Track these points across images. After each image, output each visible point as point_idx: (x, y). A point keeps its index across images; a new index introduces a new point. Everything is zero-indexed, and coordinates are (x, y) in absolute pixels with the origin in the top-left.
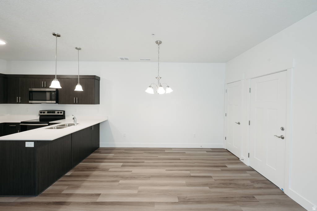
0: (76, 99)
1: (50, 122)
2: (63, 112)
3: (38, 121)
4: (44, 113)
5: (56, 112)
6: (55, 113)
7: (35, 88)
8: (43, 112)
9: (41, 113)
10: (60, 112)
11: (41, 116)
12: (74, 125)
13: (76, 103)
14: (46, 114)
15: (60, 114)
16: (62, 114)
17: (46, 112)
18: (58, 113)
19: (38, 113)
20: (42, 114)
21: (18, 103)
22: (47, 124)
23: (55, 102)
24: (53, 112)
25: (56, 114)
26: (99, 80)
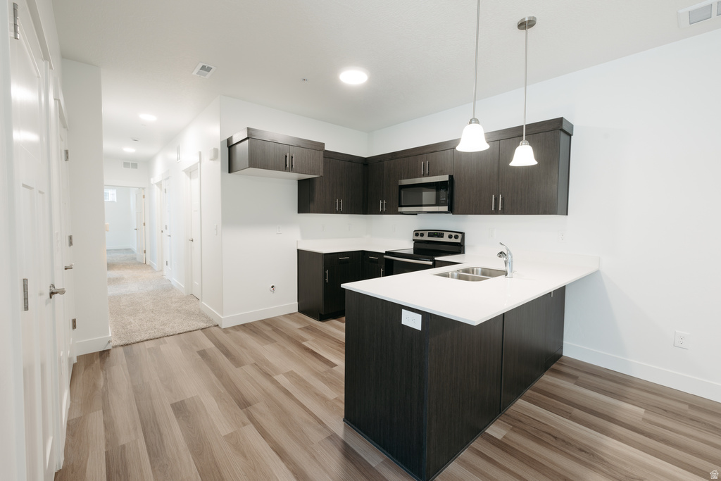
0: (496, 200)
1: (436, 258)
2: (460, 235)
3: (412, 252)
4: (422, 235)
5: (446, 235)
6: (442, 237)
7: (407, 178)
8: (420, 232)
9: (417, 235)
10: (453, 234)
11: (416, 242)
12: (506, 274)
13: (496, 212)
14: (426, 238)
15: (453, 240)
16: (459, 241)
17: (426, 234)
18: (450, 237)
19: (411, 236)
20: (419, 238)
21: (382, 213)
22: (431, 263)
23: (445, 209)
24: (439, 234)
25: (446, 239)
26: (570, 135)
